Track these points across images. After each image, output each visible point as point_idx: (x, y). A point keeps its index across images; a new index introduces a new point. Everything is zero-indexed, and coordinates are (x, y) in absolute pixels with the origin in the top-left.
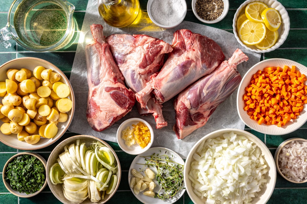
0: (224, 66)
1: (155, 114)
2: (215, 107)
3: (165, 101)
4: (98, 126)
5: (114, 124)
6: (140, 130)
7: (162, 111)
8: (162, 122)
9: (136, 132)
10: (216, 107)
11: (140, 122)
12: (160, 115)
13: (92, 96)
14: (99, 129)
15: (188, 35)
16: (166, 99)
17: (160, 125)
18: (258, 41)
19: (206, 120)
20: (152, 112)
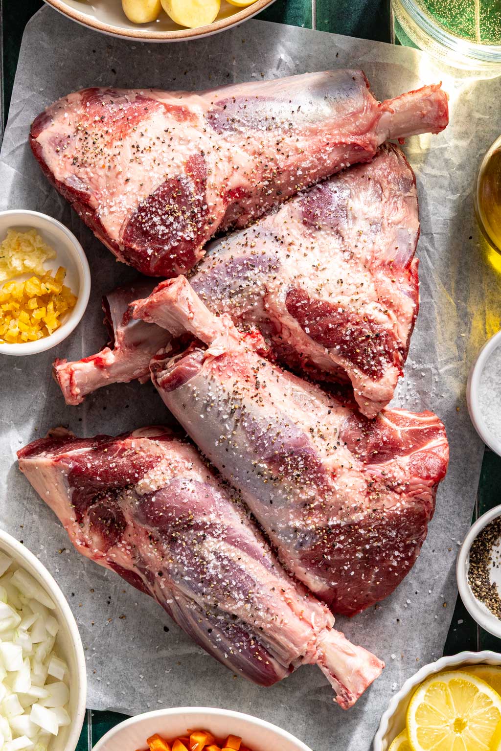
0: (313, 614)
1: (109, 357)
2: (151, 589)
3: (162, 391)
4: (50, 135)
5: (62, 196)
6: (44, 300)
7: (122, 384)
8: (81, 386)
9: (36, 285)
10: (148, 592)
11: (76, 298)
12: (105, 375)
13: (165, 105)
14: (39, 139)
15: (428, 470)
16: (168, 398)
17: (67, 376)
18: (420, 743)
19: (96, 557)
20: (117, 344)
